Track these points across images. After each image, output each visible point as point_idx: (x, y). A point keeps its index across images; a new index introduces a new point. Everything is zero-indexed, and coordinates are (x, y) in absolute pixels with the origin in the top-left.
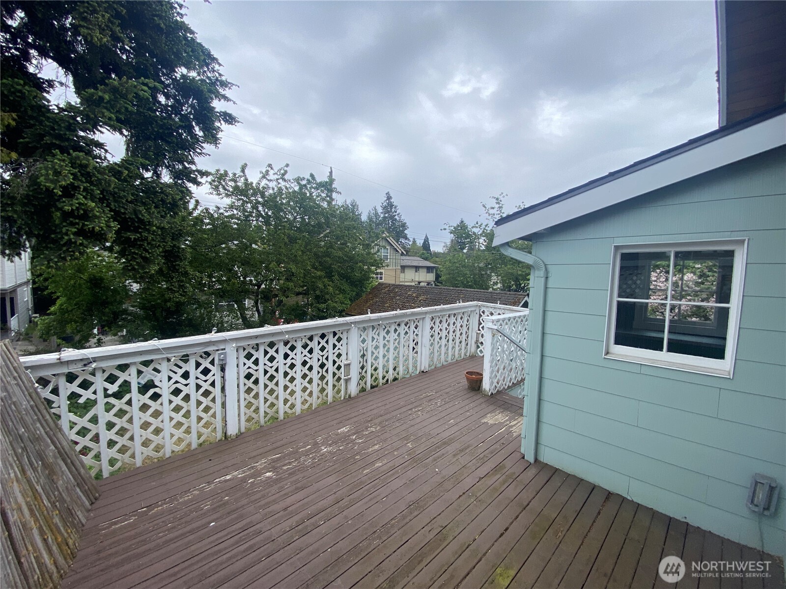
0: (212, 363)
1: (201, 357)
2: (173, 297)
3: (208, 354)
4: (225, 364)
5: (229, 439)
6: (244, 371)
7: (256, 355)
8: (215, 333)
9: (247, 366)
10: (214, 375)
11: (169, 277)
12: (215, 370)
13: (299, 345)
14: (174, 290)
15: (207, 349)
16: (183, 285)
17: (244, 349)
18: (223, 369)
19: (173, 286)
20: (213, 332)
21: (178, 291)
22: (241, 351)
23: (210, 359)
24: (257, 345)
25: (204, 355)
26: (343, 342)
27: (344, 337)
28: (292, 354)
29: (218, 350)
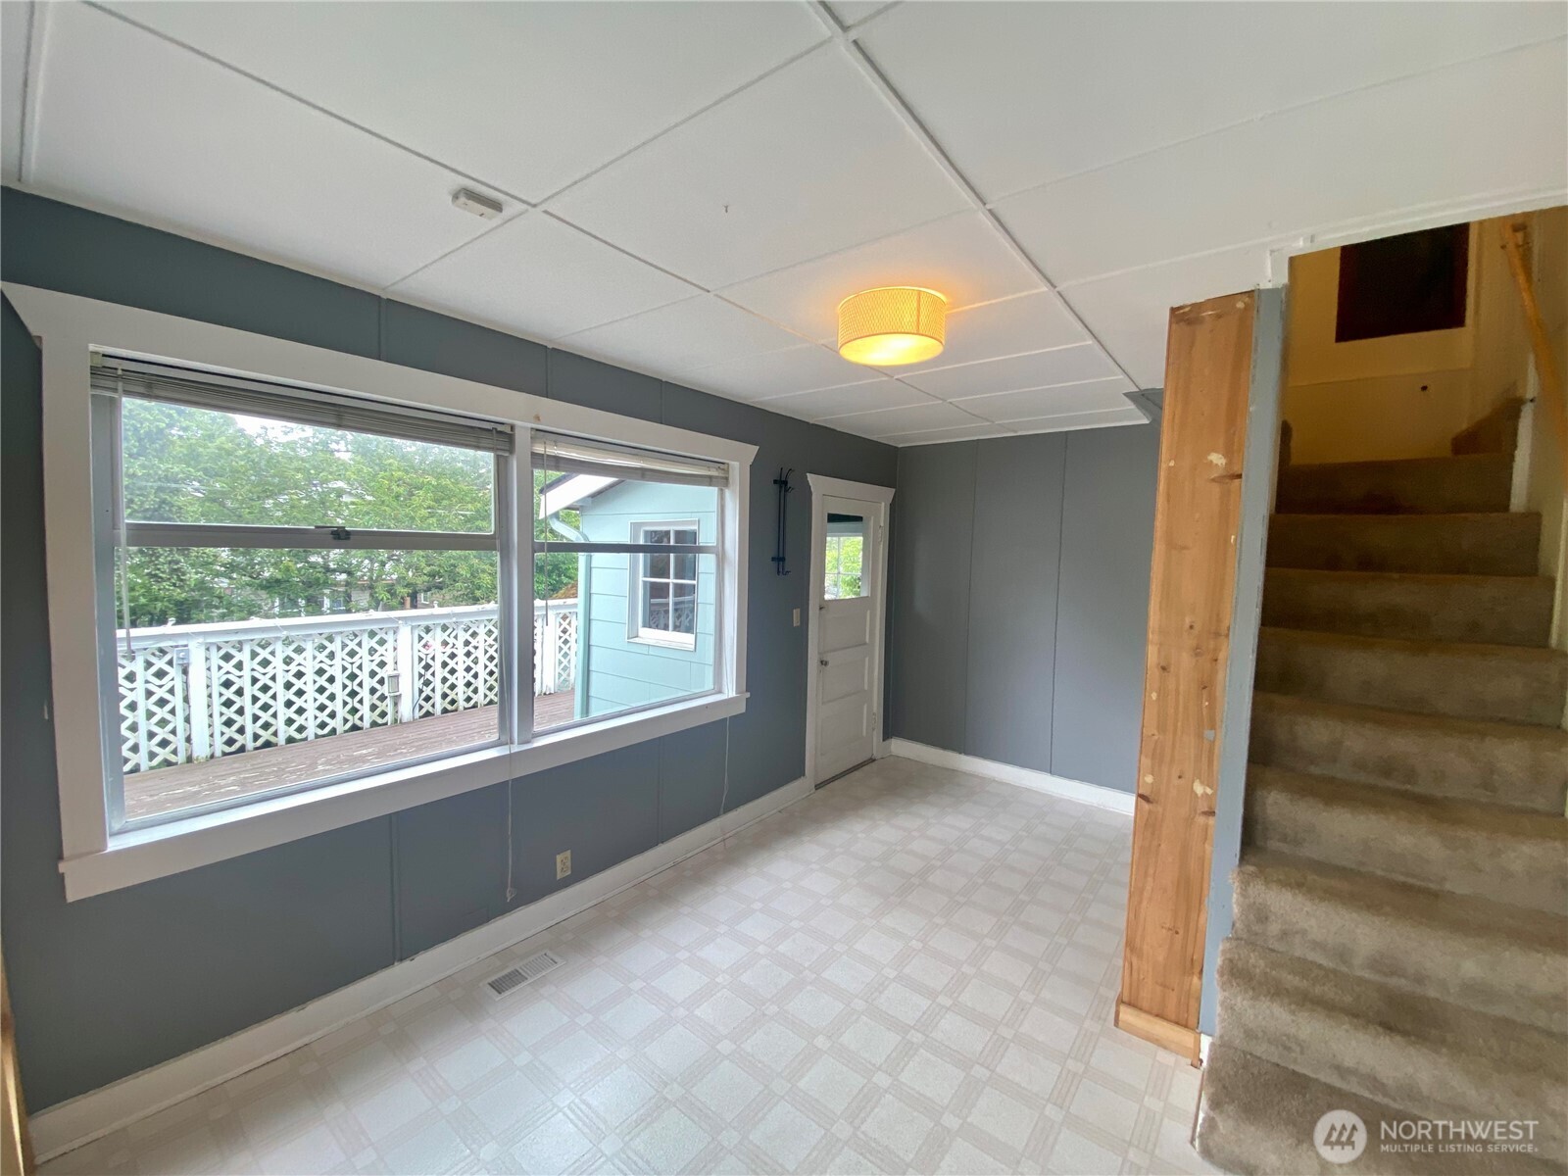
0: (170, 663)
1: (153, 654)
2: (159, 590)
3: (163, 652)
4: (188, 664)
5: (195, 762)
6: (218, 678)
7: (238, 657)
8: (174, 625)
9: (223, 671)
10: (173, 679)
11: (152, 555)
12: (174, 672)
13: (309, 647)
14: (161, 578)
15: (163, 645)
16: (178, 569)
17: (219, 648)
18: (185, 672)
19: (159, 569)
20: (170, 624)
21: (169, 579)
22: (214, 650)
23: (167, 658)
24: (240, 643)
25: (157, 653)
26: (389, 645)
27: (390, 638)
28: (298, 659)
29: (177, 647)
